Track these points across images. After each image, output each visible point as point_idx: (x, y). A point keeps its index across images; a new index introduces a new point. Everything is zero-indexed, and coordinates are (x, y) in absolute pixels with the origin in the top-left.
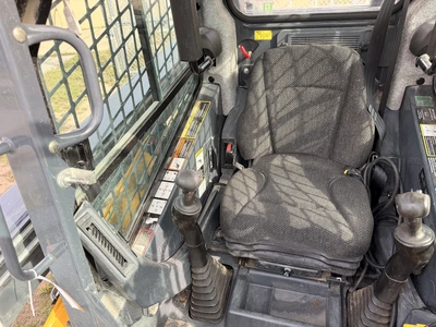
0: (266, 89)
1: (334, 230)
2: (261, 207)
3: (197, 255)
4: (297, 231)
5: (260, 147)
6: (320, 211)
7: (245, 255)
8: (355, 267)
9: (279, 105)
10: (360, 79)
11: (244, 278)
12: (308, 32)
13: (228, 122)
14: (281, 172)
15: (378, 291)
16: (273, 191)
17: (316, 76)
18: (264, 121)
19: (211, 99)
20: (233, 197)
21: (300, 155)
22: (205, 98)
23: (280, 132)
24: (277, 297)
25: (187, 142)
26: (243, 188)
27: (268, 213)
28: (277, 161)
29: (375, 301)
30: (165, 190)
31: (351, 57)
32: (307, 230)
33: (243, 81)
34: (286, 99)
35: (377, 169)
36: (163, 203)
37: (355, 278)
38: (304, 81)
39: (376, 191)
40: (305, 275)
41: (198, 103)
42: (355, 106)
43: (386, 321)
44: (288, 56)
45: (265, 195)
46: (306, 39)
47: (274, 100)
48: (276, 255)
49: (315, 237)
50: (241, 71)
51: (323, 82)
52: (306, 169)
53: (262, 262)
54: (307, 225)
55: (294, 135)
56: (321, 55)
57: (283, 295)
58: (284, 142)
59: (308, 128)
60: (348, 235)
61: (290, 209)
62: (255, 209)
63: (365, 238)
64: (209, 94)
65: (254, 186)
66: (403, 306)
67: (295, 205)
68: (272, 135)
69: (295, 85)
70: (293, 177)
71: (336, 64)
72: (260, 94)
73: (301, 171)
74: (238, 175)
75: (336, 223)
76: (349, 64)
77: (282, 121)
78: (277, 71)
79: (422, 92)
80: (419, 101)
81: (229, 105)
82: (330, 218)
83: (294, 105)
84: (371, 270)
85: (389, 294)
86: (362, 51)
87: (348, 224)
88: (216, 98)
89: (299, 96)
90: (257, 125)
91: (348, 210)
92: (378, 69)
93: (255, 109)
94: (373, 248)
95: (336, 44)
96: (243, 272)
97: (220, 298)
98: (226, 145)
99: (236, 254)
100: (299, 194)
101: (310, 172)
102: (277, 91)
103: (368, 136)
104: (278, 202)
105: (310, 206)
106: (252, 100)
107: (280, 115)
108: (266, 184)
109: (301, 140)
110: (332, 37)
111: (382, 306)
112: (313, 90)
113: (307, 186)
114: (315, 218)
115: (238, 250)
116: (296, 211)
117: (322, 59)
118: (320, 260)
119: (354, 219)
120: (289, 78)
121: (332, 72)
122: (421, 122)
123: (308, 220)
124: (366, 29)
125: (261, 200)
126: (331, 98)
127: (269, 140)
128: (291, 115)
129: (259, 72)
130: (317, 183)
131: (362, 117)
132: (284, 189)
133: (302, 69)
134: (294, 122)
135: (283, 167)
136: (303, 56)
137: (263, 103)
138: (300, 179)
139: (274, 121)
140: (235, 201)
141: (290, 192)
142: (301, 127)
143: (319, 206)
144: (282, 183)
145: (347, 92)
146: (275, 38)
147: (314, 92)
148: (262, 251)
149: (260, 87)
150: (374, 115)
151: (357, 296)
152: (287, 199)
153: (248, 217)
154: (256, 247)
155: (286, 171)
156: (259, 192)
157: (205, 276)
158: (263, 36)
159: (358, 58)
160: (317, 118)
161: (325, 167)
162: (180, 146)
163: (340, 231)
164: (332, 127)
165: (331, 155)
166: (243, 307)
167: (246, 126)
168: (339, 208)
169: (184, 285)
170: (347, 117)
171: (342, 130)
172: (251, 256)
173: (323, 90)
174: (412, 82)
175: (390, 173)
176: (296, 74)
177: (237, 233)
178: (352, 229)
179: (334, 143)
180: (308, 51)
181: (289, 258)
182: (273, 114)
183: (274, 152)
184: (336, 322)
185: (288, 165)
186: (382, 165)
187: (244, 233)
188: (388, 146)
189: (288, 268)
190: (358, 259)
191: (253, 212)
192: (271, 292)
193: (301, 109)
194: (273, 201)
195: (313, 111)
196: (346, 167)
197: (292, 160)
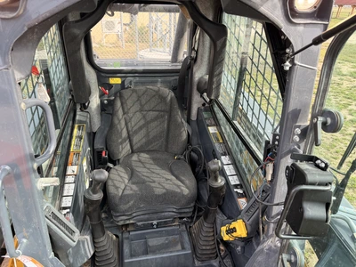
0: (124, 114)
1: (179, 191)
2: (134, 187)
3: (98, 229)
4: (159, 196)
5: (123, 150)
6: (168, 182)
7: (128, 222)
8: (192, 210)
9: (133, 123)
10: (176, 106)
11: (128, 238)
12: (143, 79)
13: (97, 136)
14: (139, 164)
15: (206, 217)
16: (138, 176)
17: (153, 104)
18: (124, 134)
19: (85, 122)
20: (114, 185)
21: (148, 152)
22: (80, 122)
23: (136, 139)
24: (150, 244)
25: (77, 154)
26: (119, 179)
27: (140, 190)
28: (135, 158)
29: (206, 224)
30: (69, 189)
31: (170, 94)
32: (165, 194)
33: (106, 109)
34: (136, 120)
35: (192, 153)
36: (70, 199)
37: (192, 218)
38: (146, 108)
39: (193, 164)
40: (165, 224)
41: (76, 126)
43: (212, 234)
44: (134, 94)
45: (134, 180)
46: (143, 83)
47: (129, 119)
48: (146, 216)
49: (169, 197)
50: (102, 102)
51: (156, 108)
52: (154, 159)
53: (139, 224)
54: (164, 191)
55: (144, 140)
56: (154, 93)
57: (153, 242)
58: (139, 145)
59: (152, 135)
60: (186, 191)
61: (153, 185)
62: (131, 189)
63: (194, 191)
64: (83, 119)
65: (126, 177)
66: (218, 221)
67: (154, 182)
68: (131, 141)
69: (141, 110)
70: (148, 166)
71: (162, 98)
72: (121, 117)
73: (151, 162)
74: (112, 171)
75: (179, 186)
76: (169, 98)
77: (136, 132)
78: (129, 103)
79: (206, 110)
80: (205, 115)
81: (97, 124)
82: (175, 184)
83: (142, 122)
84: (200, 210)
85: (211, 216)
86: (174, 89)
87: (184, 186)
88: (88, 121)
89: (144, 117)
90: (121, 136)
91: (183, 178)
92: (183, 99)
93: (119, 126)
94: (199, 198)
95: (159, 85)
96: (126, 235)
97: (116, 256)
98: (101, 152)
100: (154, 175)
101: (157, 161)
102: (131, 115)
103: (185, 136)
104: (144, 182)
105: (162, 180)
106: (116, 121)
107: (135, 129)
108: (132, 174)
109: (149, 142)
110: (157, 82)
111: (209, 226)
112: (151, 113)
113: (157, 169)
114: (167, 187)
115: (121, 220)
116: (156, 184)
117: (154, 96)
118: (171, 211)
119: (187, 182)
120: (137, 107)
121: (161, 102)
122: (208, 126)
123: (164, 188)
124: (173, 78)
125: (133, 183)
126: (162, 116)
127: (129, 145)
128: (141, 128)
129: (118, 103)
130: (162, 167)
131: (180, 126)
132: (145, 174)
133: (143, 102)
134: (143, 132)
135: (140, 161)
136: (143, 94)
137: (123, 123)
138: (152, 167)
139: (131, 133)
140: (117, 188)
141: (148, 175)
142: (147, 135)
143: (167, 180)
144: (140, 169)
145: (170, 112)
146: (123, 82)
147: (152, 114)
148: (137, 217)
149: (120, 112)
150: (185, 124)
151: (195, 226)
152: (148, 179)
153: (128, 196)
154: (134, 215)
155: (142, 163)
156: (130, 179)
157: (105, 243)
158: (116, 81)
159: (173, 94)
160: (157, 128)
161: (164, 156)
162: (72, 158)
163: (182, 190)
164: (165, 133)
165: (166, 150)
166: (132, 256)
167: (114, 138)
168: (177, 178)
169: (92, 253)
170: (172, 127)
171: (170, 134)
172: (132, 222)
173: (157, 113)
174: (200, 105)
175: (199, 155)
176: (141, 105)
177: (123, 207)
178: (187, 188)
179: (167, 141)
180: (146, 91)
181: (155, 216)
182: (130, 129)
183: (133, 152)
184: (188, 245)
185: (143, 159)
186: (194, 150)
187: (128, 206)
188: (195, 140)
189: (155, 222)
190: (192, 205)
191: (131, 192)
192: (146, 243)
193: (147, 124)
194: (141, 183)
195: (153, 124)
196: (175, 155)
197: (144, 156)
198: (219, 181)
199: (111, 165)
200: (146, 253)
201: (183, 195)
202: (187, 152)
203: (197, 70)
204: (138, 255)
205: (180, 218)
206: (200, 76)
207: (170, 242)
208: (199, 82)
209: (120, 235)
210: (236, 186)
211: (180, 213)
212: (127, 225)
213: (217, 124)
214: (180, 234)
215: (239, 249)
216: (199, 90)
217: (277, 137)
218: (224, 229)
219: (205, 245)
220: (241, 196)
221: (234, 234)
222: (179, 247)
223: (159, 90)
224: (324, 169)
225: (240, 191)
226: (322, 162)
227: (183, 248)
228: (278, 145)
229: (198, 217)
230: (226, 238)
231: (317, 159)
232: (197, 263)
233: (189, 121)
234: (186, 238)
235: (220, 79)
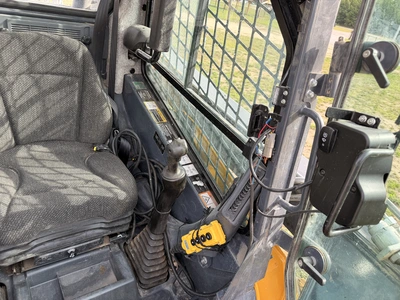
1: (110, 195)
2: (30, 199)
4: (79, 207)
6: (90, 184)
7: (22, 258)
8: (129, 221)
9: (16, 93)
10: (93, 67)
11: (23, 284)
12: (30, 21)
14: (31, 162)
15: (153, 227)
16: (33, 181)
17: (51, 64)
21: (46, 142)
23: (22, 121)
24: (65, 283)
27: (42, 202)
28: (22, 152)
29: (153, 237)
31: (82, 50)
32: (88, 203)
34: (22, 86)
35: (122, 140)
37: (128, 232)
38: (39, 67)
40: (88, 248)
42: (93, 90)
43: (162, 249)
44: (16, 42)
45: (26, 187)
46: (29, 27)
48: (57, 242)
49: (94, 207)
51: (58, 70)
52: (58, 154)
53: (43, 257)
54: (87, 198)
55: (38, 123)
56: (53, 44)
58: (28, 131)
59: (52, 114)
60: (122, 195)
61: (64, 191)
62: (25, 203)
63: (133, 192)
65: (10, 184)
66: (171, 230)
67: (66, 187)
68: (13, 126)
69: (30, 72)
70: (48, 164)
71: (70, 54)
73: (54, 157)
75: (109, 189)
76: (80, 54)
77: (23, 109)
78: (6, 56)
79: (136, 79)
80: (136, 86)
82: (102, 187)
83: (33, 92)
84: (139, 219)
86: (86, 42)
87: (119, 188)
89: (37, 83)
91: (114, 177)
95: (60, 33)
96: (19, 279)
99: (10, 262)
100: (62, 177)
101: (63, 156)
102: (11, 78)
104: (46, 189)
105: (79, 183)
107: (19, 103)
108: (21, 179)
109: (47, 126)
110: (55, 28)
111: (158, 238)
112: (50, 77)
113: (68, 169)
114: (90, 192)
116: (70, 190)
117: (54, 48)
118: (97, 227)
119: (121, 181)
120: (21, 65)
121: (66, 60)
122: (143, 100)
123: (86, 194)
125: (27, 193)
126: (70, 84)
127: (9, 131)
128: (31, 102)
130: (74, 163)
131: (99, 100)
132: (46, 177)
133: (34, 57)
134: (36, 109)
135: (33, 158)
136: (33, 43)
138: (56, 164)
139: (12, 109)
141: (52, 177)
142: (44, 113)
143: (87, 181)
145: (83, 78)
147: (51, 80)
148: (39, 247)
150: (107, 97)
151: (134, 243)
152: (54, 184)
153: (20, 214)
154: (35, 243)
155: (37, 160)
156: (19, 186)
159: (87, 49)
160: (62, 102)
161: (74, 148)
163: (116, 194)
164: (75, 111)
165: (78, 138)
168: (104, 177)
170: (88, 101)
172: (29, 256)
173: (60, 77)
174: (127, 72)
176: (29, 61)
177: (12, 235)
178: (124, 190)
179: (79, 125)
180: (38, 39)
181: (71, 239)
182: (10, 102)
183: (18, 143)
184: (127, 272)
185: (38, 155)
186: (125, 136)
187: (22, 231)
188: (123, 124)
189: (72, 249)
190: (130, 214)
191: (26, 208)
192: (58, 283)
193: (42, 96)
194: (40, 190)
195: (55, 96)
196: (94, 145)
197: (39, 150)
198: (178, 171)
201: (118, 201)
202: (114, 140)
203: (124, 15)
205: (111, 236)
206: (128, 25)
207: (97, 273)
208: (129, 33)
209: (7, 282)
210: (194, 178)
211: (111, 228)
212: (20, 264)
213: (156, 97)
214: (112, 257)
215: (205, 261)
216: (127, 43)
217: (286, 93)
218: (186, 239)
219: (152, 265)
221: (208, 243)
222: (112, 277)
223: (62, 40)
224: (375, 126)
225: (200, 183)
226: (369, 117)
227: (120, 277)
229: (139, 229)
230: (189, 249)
232: (143, 293)
233: (112, 94)
234: (123, 262)
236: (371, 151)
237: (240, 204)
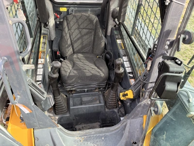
0: (69, 30)
1: (99, 74)
2: (75, 72)
3: (57, 92)
4: (88, 77)
5: (69, 51)
6: (93, 70)
7: (72, 89)
8: (105, 84)
9: (74, 36)
10: (99, 26)
11: (72, 97)
12: (80, 9)
13: (54, 43)
14: (77, 60)
15: (112, 88)
16: (77, 66)
17: (85, 25)
18: (69, 42)
19: (47, 34)
20: (64, 70)
21: (82, 53)
22: (44, 34)
23: (75, 46)
24: (83, 100)
25: (44, 52)
26: (67, 67)
27: (78, 73)
28: (75, 56)
29: (112, 91)
30: (40, 71)
31: (95, 19)
32: (91, 76)
33: (58, 27)
34: (76, 34)
35: (107, 55)
36: (41, 76)
37: (105, 88)
38: (81, 27)
39: (107, 61)
40: (91, 91)
41: (42, 36)
42: (98, 35)
43: (115, 96)
44: (75, 18)
45: (75, 68)
46: (80, 11)
47: (71, 33)
48: (82, 87)
49: (93, 78)
50: (56, 22)
51: (87, 27)
52: (86, 57)
53: (78, 90)
54: (91, 74)
55: (80, 46)
56: (86, 18)
57: (85, 99)
58: (77, 49)
59: (85, 43)
60: (103, 75)
61: (85, 71)
62: (74, 73)
63: (107, 75)
64: (45, 32)
65: (70, 66)
66: (119, 90)
67: (86, 69)
68: (73, 47)
69: (78, 28)
70: (82, 61)
71: (91, 21)
72: (67, 32)
73: (84, 59)
74: (63, 63)
75: (99, 72)
76: (95, 21)
77: (76, 41)
78: (72, 23)
79: (116, 30)
80: (115, 32)
81: (53, 36)
82: (97, 71)
83: (79, 36)
84: (109, 84)
85: (115, 88)
86: (98, 16)
87: (102, 72)
88: (48, 34)
89: (80, 32)
90: (67, 43)
91: (101, 68)
92: (103, 23)
93: (66, 37)
94: (109, 78)
95: (89, 13)
96: (71, 95)
97: (66, 105)
98: (57, 52)
99: (69, 89)
100: (85, 66)
101: (87, 58)
102: (72, 31)
103: (103, 45)
104: (80, 69)
105: (90, 69)
106: (64, 35)
107: (75, 39)
108: (74, 65)
109: (83, 48)
110: (88, 11)
111: (114, 92)
112: (84, 30)
113: (87, 63)
114: (93, 72)
115: (69, 88)
116: (87, 71)
117: (86, 19)
118: (94, 85)
119: (103, 70)
120: (76, 26)
121: (90, 24)
122: (117, 39)
123: (91, 73)
124: (98, 9)
125: (74, 70)
126: (91, 33)
128: (78, 39)
129: (65, 24)
130: (90, 62)
131: (101, 38)
133: (80, 23)
134: (79, 42)
135: (78, 58)
136: (80, 18)
137: (68, 35)
139: (73, 42)
140: (66, 72)
141: (82, 66)
142: (82, 43)
143: (93, 68)
144: (78, 63)
145: (95, 30)
146: (68, 10)
147: (85, 31)
148: (77, 87)
149: (66, 29)
150: (104, 37)
151: (107, 92)
152: (82, 68)
153: (72, 76)
154: (75, 85)
155: (79, 59)
156: (73, 67)
157: (60, 99)
158: (63, 9)
159: (97, 19)
160: (88, 39)
161: (91, 56)
162: (41, 55)
164: (92, 41)
166: (74, 106)
167: (63, 44)
168: (98, 68)
169: (54, 104)
170: (96, 39)
171: (95, 43)
172: (74, 89)
173: (88, 30)
174: (113, 26)
175: (110, 55)
176: (78, 25)
177: (69, 82)
178: (103, 73)
179: (93, 48)
180: (81, 16)
181: (86, 87)
182: (72, 39)
183: (74, 53)
184: (102, 101)
185: (80, 57)
186: (108, 53)
187: (72, 81)
188: (109, 47)
189: (86, 90)
190: (106, 82)
191: (73, 74)
192: (81, 99)
193: (82, 37)
194: (79, 69)
195: (86, 37)
196: (98, 55)
197: (80, 55)
198: (121, 70)
199: (62, 60)
200: (81, 104)
201: (101, 77)
202: (104, 54)
203: (112, 4)
204: (77, 106)
205: (99, 88)
206: (114, 8)
207: (93, 99)
208: (113, 12)
209: (68, 95)
210: (129, 73)
211: (99, 86)
212: (72, 91)
213: (122, 38)
214: (99, 96)
215: (129, 104)
216: (112, 16)
217: (156, 46)
218: (121, 94)
219: (111, 101)
220: (132, 78)
221: (127, 97)
222: (98, 102)
223: (89, 16)
224: (180, 65)
225: (131, 75)
226: (179, 60)
227: (100, 103)
228: (155, 51)
229: (108, 88)
230: (122, 98)
231: (177, 59)
232: (107, 110)
233: (106, 36)
234: (102, 98)
235: (126, 10)
236: (168, 74)
237: (138, 85)
